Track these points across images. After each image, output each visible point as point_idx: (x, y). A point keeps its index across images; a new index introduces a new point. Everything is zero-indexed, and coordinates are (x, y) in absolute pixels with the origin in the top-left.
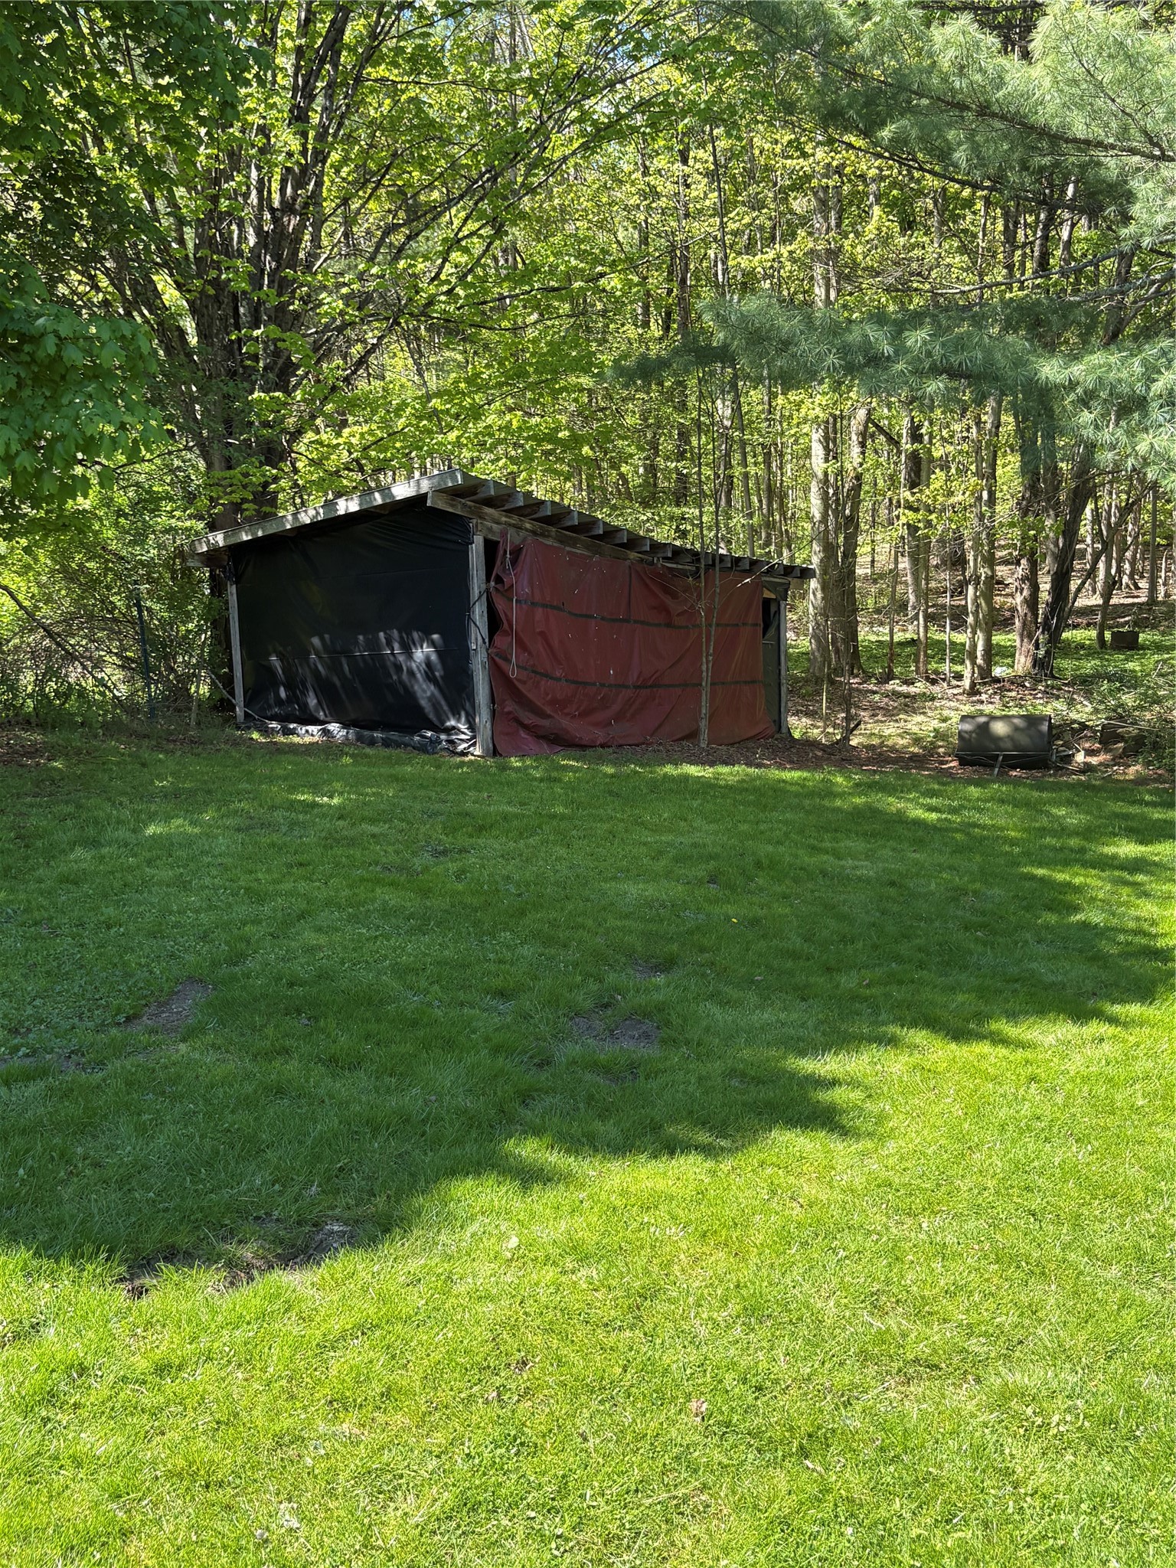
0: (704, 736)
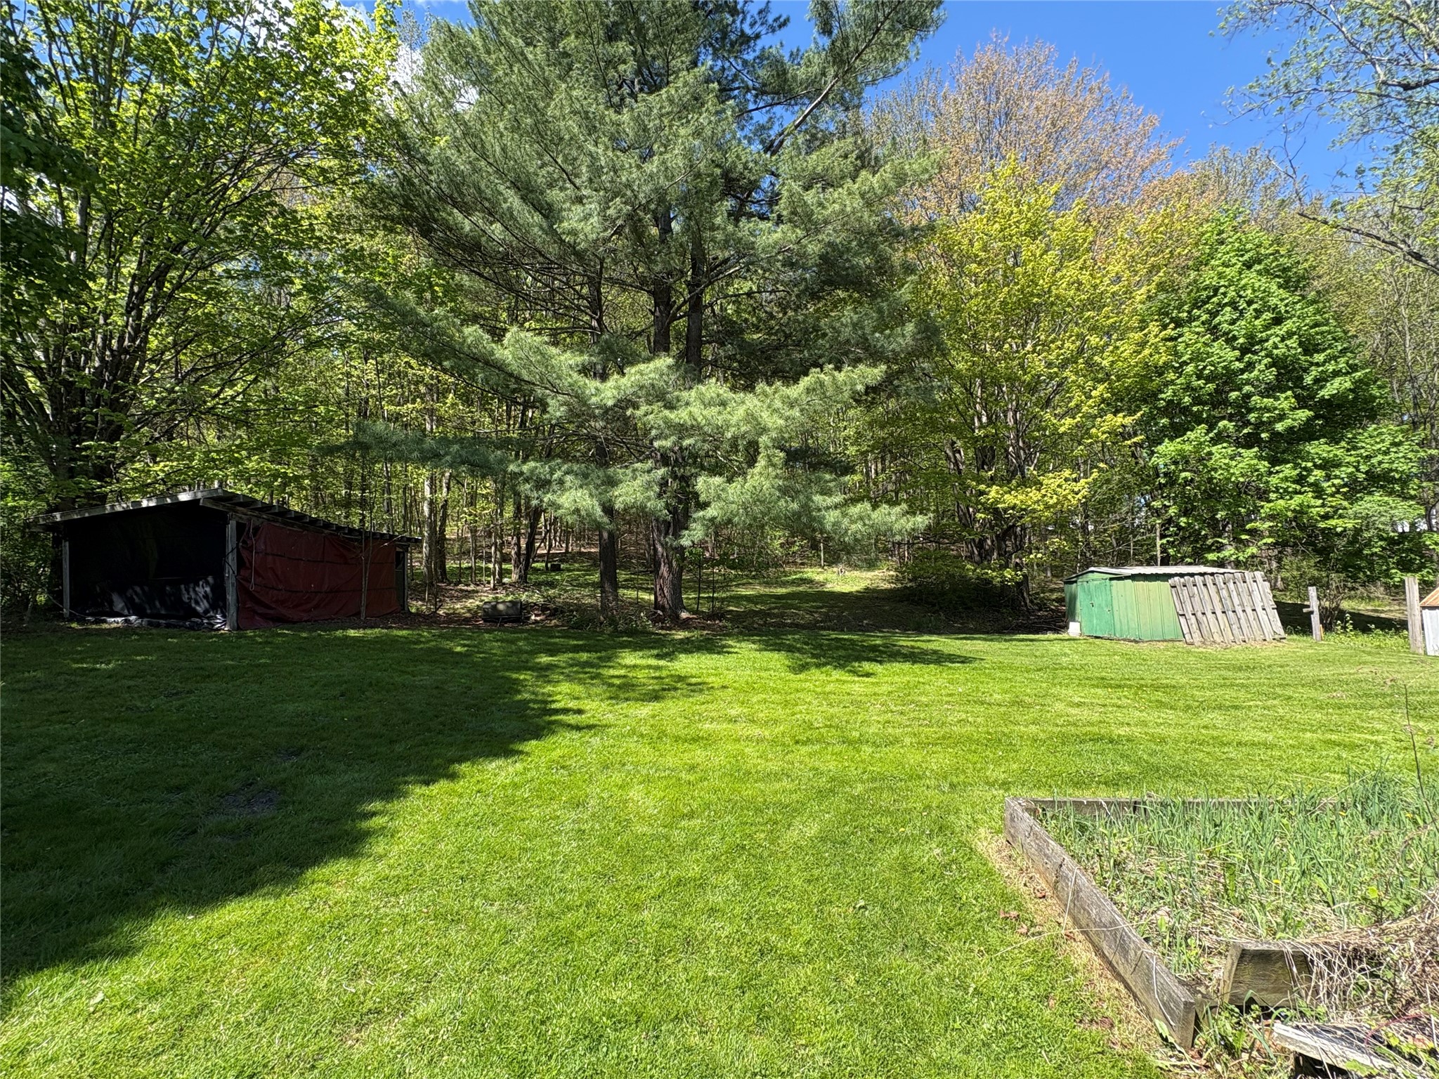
0: (363, 614)
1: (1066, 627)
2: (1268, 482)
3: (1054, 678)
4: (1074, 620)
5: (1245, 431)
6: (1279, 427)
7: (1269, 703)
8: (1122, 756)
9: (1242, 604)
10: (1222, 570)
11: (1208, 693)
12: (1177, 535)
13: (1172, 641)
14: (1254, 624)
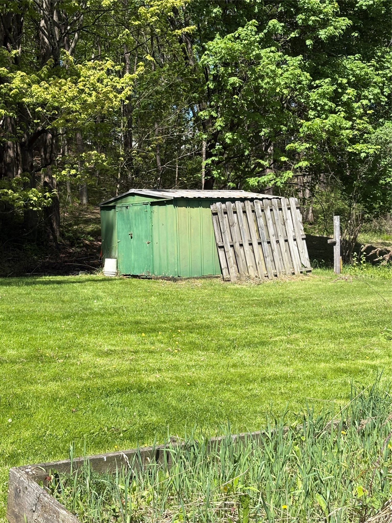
1: (101, 265)
2: (308, 97)
3: (83, 326)
4: (110, 257)
5: (292, 35)
6: (323, 34)
7: (293, 337)
8: (150, 406)
9: (276, 235)
10: (261, 196)
11: (240, 331)
12: (222, 154)
13: (210, 277)
14: (285, 256)
